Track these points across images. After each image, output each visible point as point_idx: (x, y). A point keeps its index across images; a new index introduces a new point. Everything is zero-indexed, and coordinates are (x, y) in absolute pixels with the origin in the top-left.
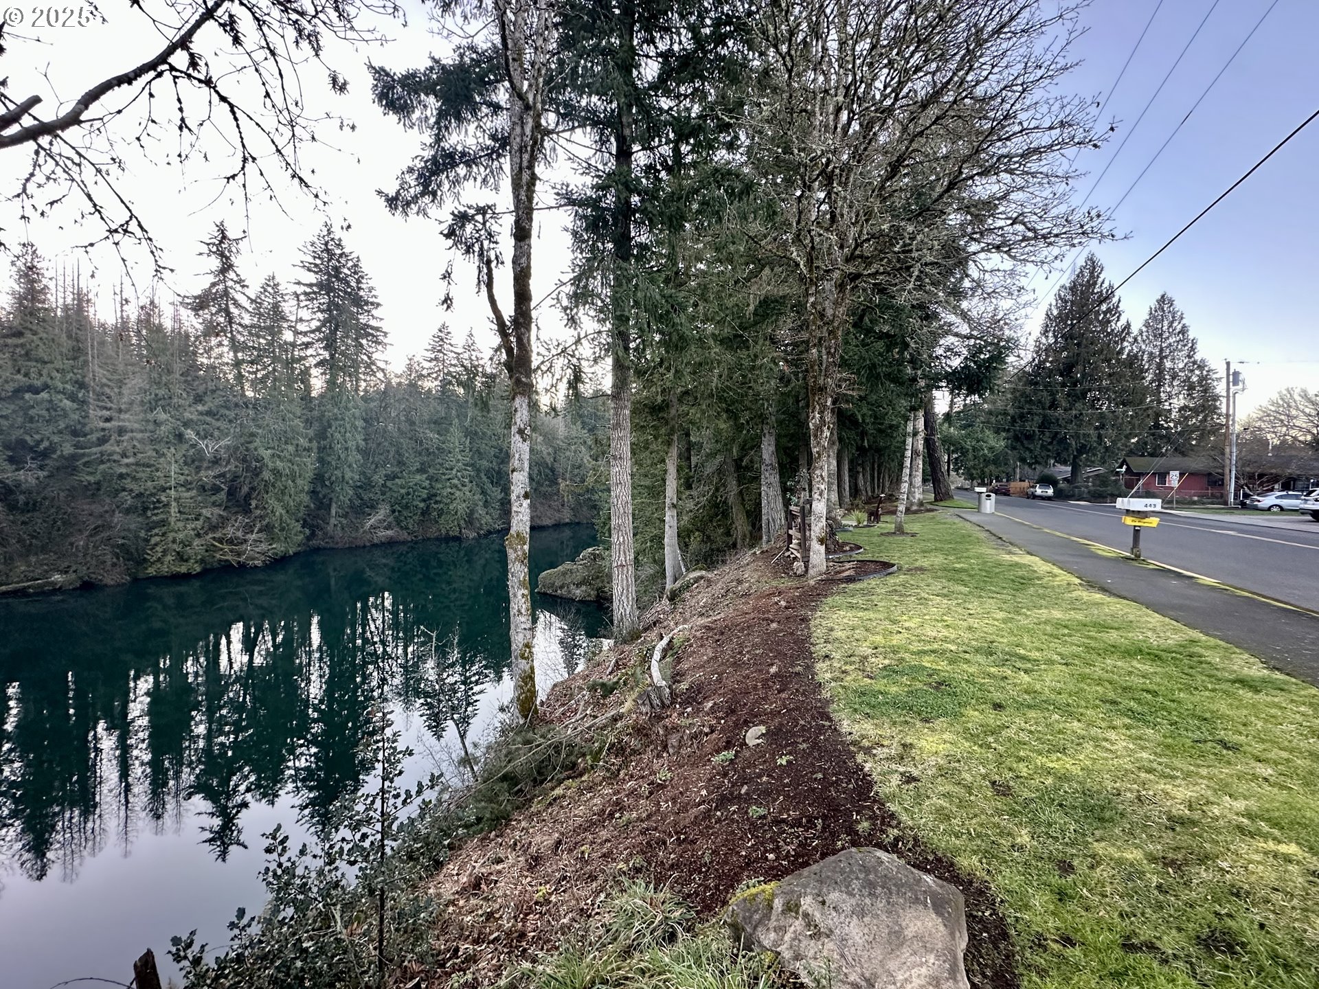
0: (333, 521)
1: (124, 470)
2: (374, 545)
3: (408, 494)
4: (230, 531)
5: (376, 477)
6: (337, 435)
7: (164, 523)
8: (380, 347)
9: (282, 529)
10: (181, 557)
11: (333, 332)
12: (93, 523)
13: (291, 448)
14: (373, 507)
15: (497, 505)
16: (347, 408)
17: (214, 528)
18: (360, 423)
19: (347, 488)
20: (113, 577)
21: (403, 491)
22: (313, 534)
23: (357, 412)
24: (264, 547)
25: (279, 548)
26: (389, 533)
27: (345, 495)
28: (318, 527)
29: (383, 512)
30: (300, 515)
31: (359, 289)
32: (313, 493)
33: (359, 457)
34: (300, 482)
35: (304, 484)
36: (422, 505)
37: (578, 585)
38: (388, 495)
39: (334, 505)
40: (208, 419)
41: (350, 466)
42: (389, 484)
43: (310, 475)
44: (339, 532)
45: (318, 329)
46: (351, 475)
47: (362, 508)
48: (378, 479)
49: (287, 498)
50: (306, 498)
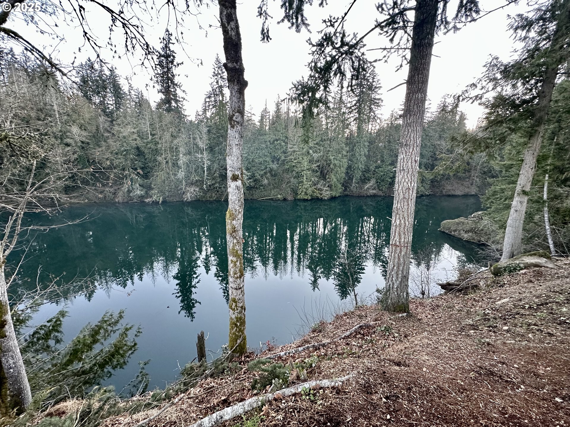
0: (353, 185)
1: (294, 164)
2: (368, 196)
3: (384, 175)
4: (319, 186)
5: (371, 167)
6: (357, 149)
7: (302, 182)
8: (379, 108)
9: (335, 187)
10: (306, 194)
11: (360, 105)
12: (287, 180)
13: (340, 155)
14: (369, 180)
15: (429, 182)
16: (362, 138)
17: (315, 185)
18: (367, 144)
19: (359, 171)
20: (290, 198)
21: (382, 174)
22: (345, 190)
23: (366, 139)
24: (328, 193)
25: (334, 194)
26: (374, 191)
27: (358, 175)
28: (348, 186)
29: (372, 182)
30: (342, 182)
31: (373, 82)
32: (347, 173)
33: (365, 158)
34: (342, 168)
35: (344, 170)
36: (390, 180)
37: (466, 232)
38: (376, 175)
39: (354, 178)
40: (316, 146)
41: (361, 163)
42: (376, 170)
43: (346, 166)
44: (355, 190)
45: (355, 105)
46: (361, 166)
47: (364, 180)
48: (372, 168)
49: (337, 175)
50: (343, 175)
